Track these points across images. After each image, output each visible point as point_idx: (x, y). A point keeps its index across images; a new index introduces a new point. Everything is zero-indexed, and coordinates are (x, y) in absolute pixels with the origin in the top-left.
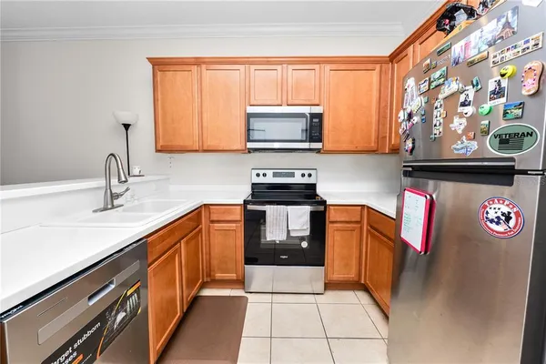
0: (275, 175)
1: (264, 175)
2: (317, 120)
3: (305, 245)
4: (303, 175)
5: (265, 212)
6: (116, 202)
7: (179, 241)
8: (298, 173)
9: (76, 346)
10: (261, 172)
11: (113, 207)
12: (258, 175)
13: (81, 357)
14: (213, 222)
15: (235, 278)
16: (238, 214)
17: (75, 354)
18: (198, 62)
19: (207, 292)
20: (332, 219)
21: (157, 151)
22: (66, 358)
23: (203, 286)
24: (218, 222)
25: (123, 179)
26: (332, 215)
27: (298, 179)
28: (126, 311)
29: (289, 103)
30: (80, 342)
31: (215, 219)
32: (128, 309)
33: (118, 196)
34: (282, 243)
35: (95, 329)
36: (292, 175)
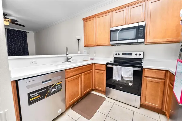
0: (123, 54)
1: (119, 54)
2: (142, 28)
3: (130, 84)
4: (136, 55)
5: (113, 68)
6: (69, 60)
7: (81, 73)
8: (134, 54)
9: (38, 93)
10: (117, 53)
11: (68, 62)
12: (116, 54)
13: (40, 96)
14: (96, 69)
15: (102, 90)
16: (104, 68)
17: (38, 95)
18: (95, 16)
19: (94, 92)
20: (145, 75)
21: (84, 47)
22: (35, 95)
23: (93, 90)
24: (98, 70)
25: (67, 54)
26: (146, 73)
27: (134, 56)
28: (56, 89)
29: (129, 23)
30: (39, 92)
31: (97, 68)
32: (57, 89)
33: (69, 59)
34: (119, 81)
35: (44, 90)
36: (131, 54)
